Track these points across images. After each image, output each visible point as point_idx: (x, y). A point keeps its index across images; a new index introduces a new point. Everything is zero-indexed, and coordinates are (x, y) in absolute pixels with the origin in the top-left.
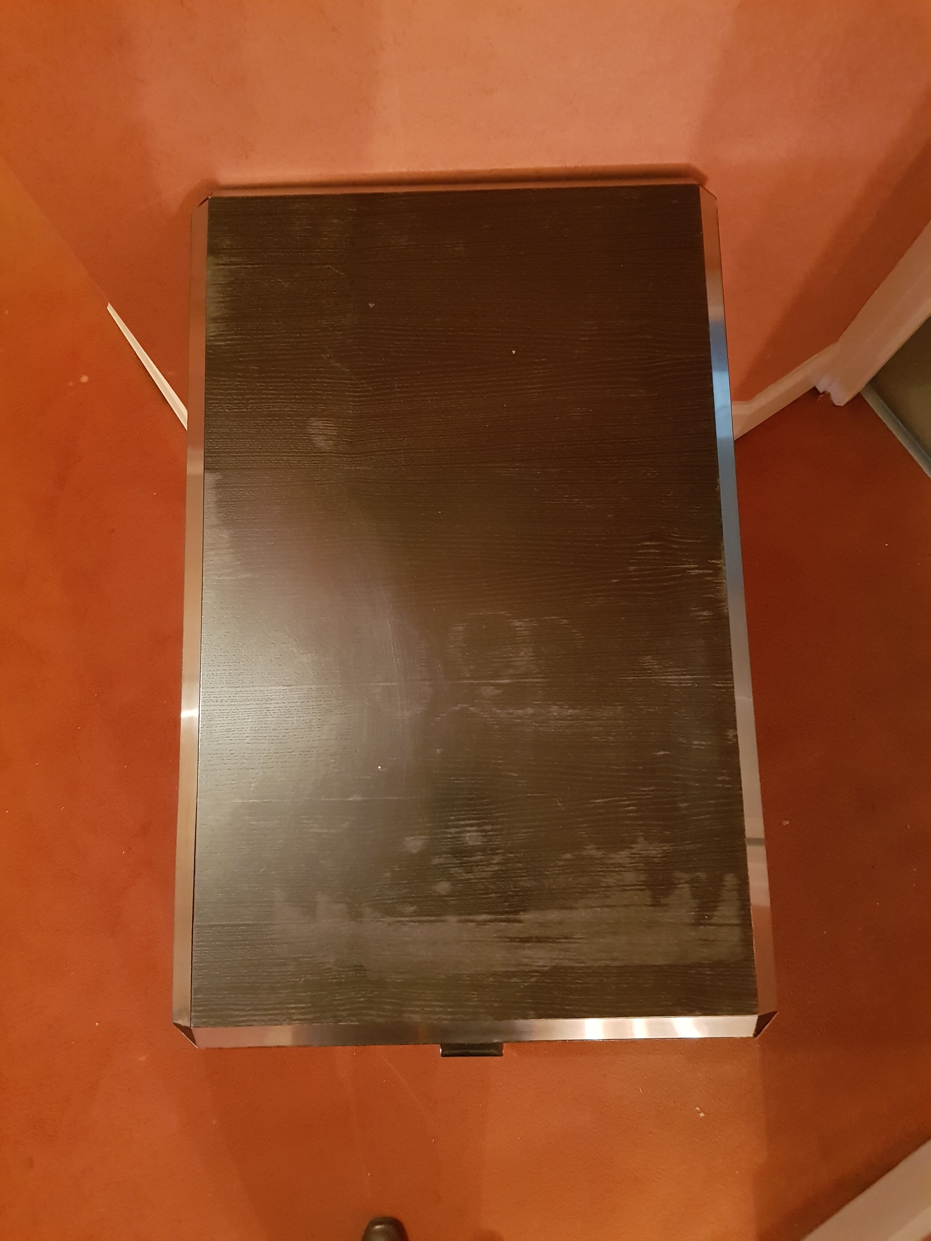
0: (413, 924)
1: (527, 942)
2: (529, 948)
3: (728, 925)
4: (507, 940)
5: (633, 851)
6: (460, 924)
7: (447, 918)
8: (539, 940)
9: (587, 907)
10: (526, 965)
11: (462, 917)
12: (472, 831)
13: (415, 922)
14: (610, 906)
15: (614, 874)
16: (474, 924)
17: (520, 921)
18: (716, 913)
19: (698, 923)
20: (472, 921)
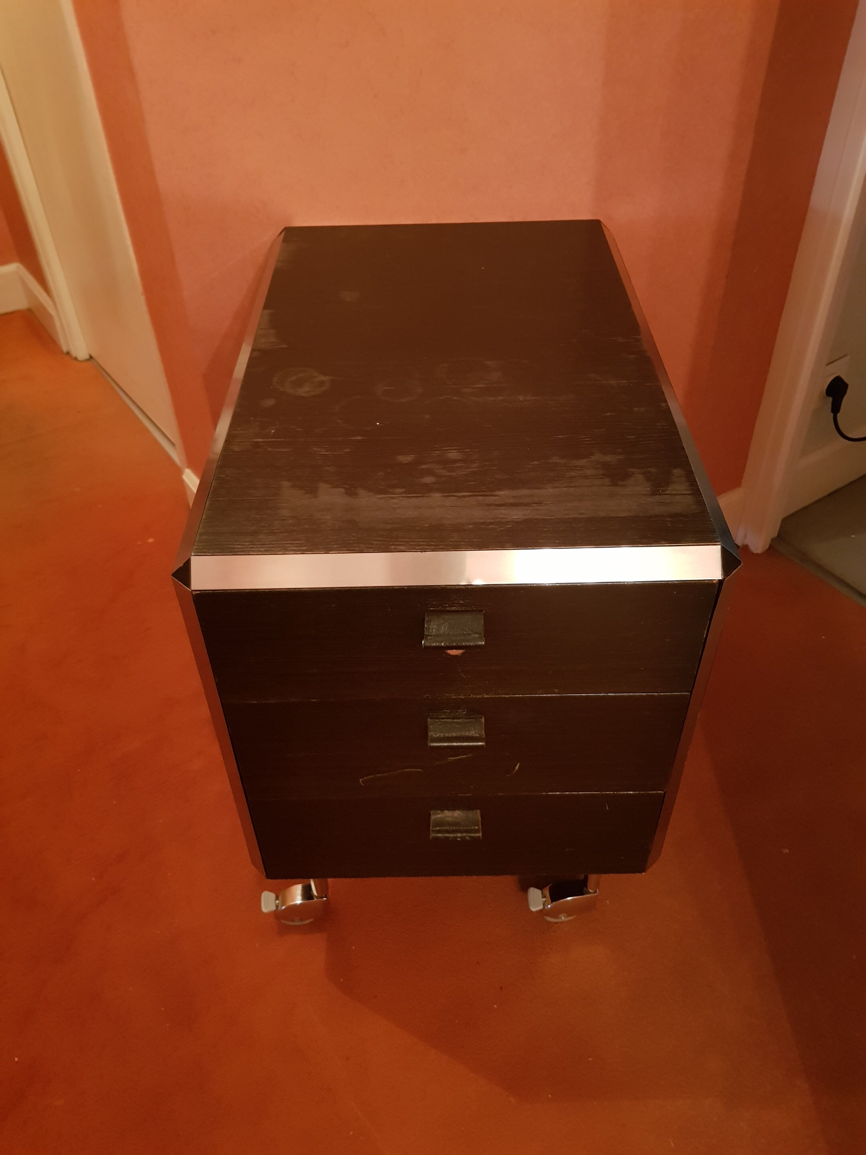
0: (401, 498)
1: (503, 506)
2: (504, 509)
3: (681, 494)
4: (485, 505)
5: (591, 459)
6: (443, 498)
7: (433, 495)
8: (512, 505)
9: (554, 488)
10: (502, 518)
11: (444, 494)
12: (454, 452)
13: (403, 497)
14: (574, 487)
15: (576, 471)
16: (456, 497)
17: (496, 496)
18: (669, 489)
19: (654, 494)
20: (454, 496)
